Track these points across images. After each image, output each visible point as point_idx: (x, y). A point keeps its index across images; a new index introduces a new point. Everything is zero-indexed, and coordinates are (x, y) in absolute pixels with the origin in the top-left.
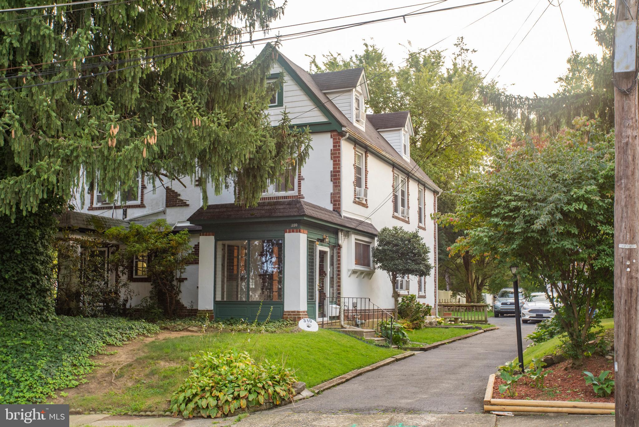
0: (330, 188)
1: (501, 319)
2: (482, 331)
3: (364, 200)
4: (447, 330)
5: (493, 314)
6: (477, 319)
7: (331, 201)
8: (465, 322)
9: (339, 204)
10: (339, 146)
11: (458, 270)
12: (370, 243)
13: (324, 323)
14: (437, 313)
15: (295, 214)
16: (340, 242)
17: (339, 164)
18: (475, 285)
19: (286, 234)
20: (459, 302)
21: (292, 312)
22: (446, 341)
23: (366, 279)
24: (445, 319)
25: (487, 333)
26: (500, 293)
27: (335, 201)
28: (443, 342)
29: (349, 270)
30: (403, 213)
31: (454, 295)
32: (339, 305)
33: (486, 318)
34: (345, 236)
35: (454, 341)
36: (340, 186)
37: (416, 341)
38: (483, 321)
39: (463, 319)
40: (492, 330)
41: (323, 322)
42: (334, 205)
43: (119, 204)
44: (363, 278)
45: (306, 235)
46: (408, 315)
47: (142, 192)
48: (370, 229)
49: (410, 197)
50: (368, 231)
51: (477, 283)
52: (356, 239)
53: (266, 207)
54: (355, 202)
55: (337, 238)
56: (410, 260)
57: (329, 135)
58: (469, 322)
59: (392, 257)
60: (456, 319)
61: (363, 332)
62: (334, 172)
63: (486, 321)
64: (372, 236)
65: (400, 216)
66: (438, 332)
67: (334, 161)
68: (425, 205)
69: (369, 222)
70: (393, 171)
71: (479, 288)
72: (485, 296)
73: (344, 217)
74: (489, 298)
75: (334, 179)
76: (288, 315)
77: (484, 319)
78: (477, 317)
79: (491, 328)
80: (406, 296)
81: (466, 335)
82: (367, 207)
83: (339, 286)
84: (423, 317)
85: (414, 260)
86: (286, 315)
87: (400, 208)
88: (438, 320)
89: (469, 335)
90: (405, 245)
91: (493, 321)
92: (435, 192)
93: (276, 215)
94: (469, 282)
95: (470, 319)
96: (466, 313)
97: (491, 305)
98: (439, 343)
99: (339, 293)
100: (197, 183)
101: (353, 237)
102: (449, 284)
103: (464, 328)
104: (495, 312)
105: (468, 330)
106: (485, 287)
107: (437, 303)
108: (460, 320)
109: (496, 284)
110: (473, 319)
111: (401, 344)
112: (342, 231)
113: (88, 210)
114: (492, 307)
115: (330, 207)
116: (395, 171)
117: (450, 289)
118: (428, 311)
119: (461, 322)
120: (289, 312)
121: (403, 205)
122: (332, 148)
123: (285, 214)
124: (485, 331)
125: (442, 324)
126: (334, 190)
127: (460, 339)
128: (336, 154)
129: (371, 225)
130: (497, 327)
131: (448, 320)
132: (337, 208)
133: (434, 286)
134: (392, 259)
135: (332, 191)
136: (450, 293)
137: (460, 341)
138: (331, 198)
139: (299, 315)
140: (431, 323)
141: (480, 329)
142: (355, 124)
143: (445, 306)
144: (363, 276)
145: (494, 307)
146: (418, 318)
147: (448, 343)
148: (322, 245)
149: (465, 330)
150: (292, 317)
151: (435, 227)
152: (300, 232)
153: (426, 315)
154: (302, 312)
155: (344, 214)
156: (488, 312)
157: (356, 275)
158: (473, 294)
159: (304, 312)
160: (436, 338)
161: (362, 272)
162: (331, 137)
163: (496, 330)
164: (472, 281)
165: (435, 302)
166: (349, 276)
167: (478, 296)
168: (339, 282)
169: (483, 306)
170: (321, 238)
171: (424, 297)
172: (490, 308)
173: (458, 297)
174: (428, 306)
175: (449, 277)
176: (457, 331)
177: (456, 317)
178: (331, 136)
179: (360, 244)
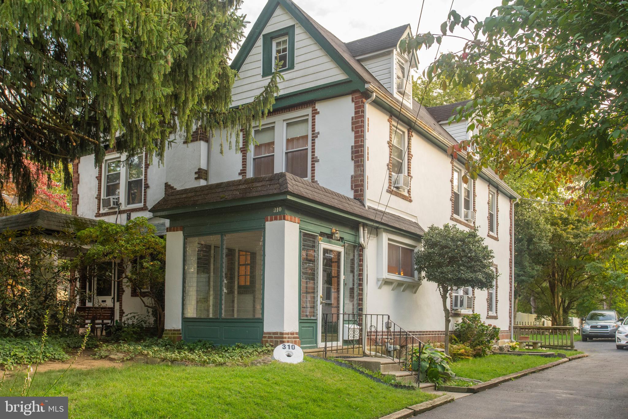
0: (350, 169)
1: (589, 343)
2: (566, 359)
3: (406, 191)
4: (519, 357)
5: (580, 337)
6: (560, 344)
7: (352, 186)
8: (546, 348)
9: (362, 190)
10: (363, 112)
11: (543, 293)
12: (415, 247)
13: (328, 349)
14: (512, 336)
15: (275, 192)
16: (362, 241)
17: (363, 136)
18: (561, 309)
19: (267, 223)
20: (543, 325)
21: (274, 333)
22: (512, 376)
23: (407, 293)
24: (522, 343)
25: (574, 363)
26: (588, 316)
27: (356, 186)
28: (507, 378)
29: (378, 280)
30: (466, 216)
31: (538, 318)
32: (360, 325)
33: (572, 343)
34: (370, 233)
35: (525, 375)
36: (363, 166)
37: (466, 376)
38: (569, 346)
39: (543, 344)
40: (579, 358)
41: (326, 347)
42: (356, 191)
43: (123, 208)
44: (403, 291)
45: (298, 226)
46: (468, 339)
47: (145, 192)
48: (412, 228)
49: (476, 198)
50: (409, 230)
51: (564, 306)
52: (389, 239)
53: (241, 187)
54: (390, 192)
55: (357, 236)
56: (464, 266)
57: (349, 99)
58: (550, 347)
59: (439, 263)
60: (535, 344)
61: (379, 364)
62: (356, 147)
63: (572, 346)
64: (417, 238)
65: (462, 219)
66: (505, 362)
67: (356, 132)
68: (498, 211)
69: (414, 221)
70: (452, 163)
71: (566, 311)
72: (572, 320)
73: (369, 208)
74: (576, 322)
75: (356, 157)
76: (269, 337)
77: (569, 343)
78: (560, 341)
79: (578, 355)
80: (467, 316)
81: (543, 366)
82: (410, 201)
83: (361, 300)
84: (489, 341)
85: (471, 267)
86: (265, 337)
87: (463, 210)
88: (511, 344)
89: (548, 365)
90: (457, 246)
91: (579, 346)
92: (511, 198)
93: (251, 195)
94: (555, 305)
95: (552, 344)
96: (552, 336)
97: (578, 328)
98: (501, 379)
99: (361, 310)
100: (197, 176)
101: (385, 237)
102: (534, 308)
103: (542, 355)
104: (583, 335)
105: (548, 358)
106: (571, 310)
107: (513, 325)
108: (539, 344)
109: (584, 307)
110: (556, 343)
111: (441, 381)
112: (364, 225)
113: (96, 216)
114: (579, 330)
115: (351, 195)
116: (455, 164)
117: (535, 312)
118: (495, 333)
119: (541, 347)
120: (269, 333)
121: (467, 207)
122: (353, 115)
123: (263, 193)
124: (570, 360)
125: (517, 350)
126: (355, 171)
127: (534, 372)
128: (358, 122)
129: (417, 224)
130: (586, 354)
131: (525, 344)
132: (359, 196)
133: (509, 305)
134: (440, 265)
135: (353, 173)
136: (534, 316)
137: (534, 375)
138: (352, 183)
139: (283, 338)
140: (501, 349)
141: (563, 356)
142: (396, 95)
143: (522, 329)
144: (402, 288)
145: (582, 330)
146: (481, 343)
147: (516, 378)
148: (330, 242)
149: (544, 359)
150: (272, 341)
151: (511, 238)
152: (284, 219)
153: (492, 338)
154: (288, 334)
155: (368, 204)
156: (575, 335)
157: (391, 287)
158: (559, 316)
159: (292, 334)
160: (499, 371)
161: (400, 284)
162: (353, 101)
163: (585, 358)
164: (558, 305)
165: (510, 324)
166: (380, 288)
167: (564, 319)
168: (361, 294)
169: (569, 329)
170: (327, 231)
171: (496, 318)
172: (577, 331)
173: (543, 320)
174: (494, 328)
175: (534, 300)
176: (533, 359)
177: (535, 341)
178: (353, 98)
179: (399, 247)
